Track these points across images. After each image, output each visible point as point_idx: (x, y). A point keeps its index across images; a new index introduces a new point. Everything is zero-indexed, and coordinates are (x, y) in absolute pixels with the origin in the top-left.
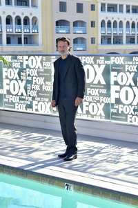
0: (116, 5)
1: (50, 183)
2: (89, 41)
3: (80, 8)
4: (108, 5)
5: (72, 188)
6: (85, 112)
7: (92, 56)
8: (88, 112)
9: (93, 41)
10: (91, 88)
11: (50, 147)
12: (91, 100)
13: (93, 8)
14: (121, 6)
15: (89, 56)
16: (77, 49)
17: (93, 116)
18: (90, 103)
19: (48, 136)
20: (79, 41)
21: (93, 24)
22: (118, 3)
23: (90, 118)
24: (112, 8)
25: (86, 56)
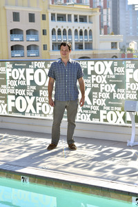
0: (65, 15)
1: (7, 176)
2: (41, 48)
3: (32, 18)
4: (58, 15)
5: (28, 180)
6: (38, 112)
7: (43, 61)
8: (41, 112)
9: (45, 47)
10: (43, 90)
11: (6, 145)
12: (44, 101)
13: (44, 17)
14: (70, 16)
15: (40, 61)
16: (31, 55)
17: (45, 115)
18: (42, 103)
19: (4, 135)
20: (32, 48)
21: (44, 32)
22: (67, 13)
23: (43, 117)
24: (61, 18)
25: (38, 61)
